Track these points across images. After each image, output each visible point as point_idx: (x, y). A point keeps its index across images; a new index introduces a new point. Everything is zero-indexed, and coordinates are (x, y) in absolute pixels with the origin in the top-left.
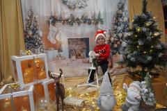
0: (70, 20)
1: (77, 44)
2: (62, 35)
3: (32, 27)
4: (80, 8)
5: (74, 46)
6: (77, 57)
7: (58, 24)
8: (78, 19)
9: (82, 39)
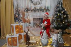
0: (34, 10)
1: (37, 21)
2: (31, 17)
3: (18, 13)
4: (39, 4)
5: (36, 21)
6: (37, 27)
7: (29, 12)
8: (38, 9)
9: (40, 18)
